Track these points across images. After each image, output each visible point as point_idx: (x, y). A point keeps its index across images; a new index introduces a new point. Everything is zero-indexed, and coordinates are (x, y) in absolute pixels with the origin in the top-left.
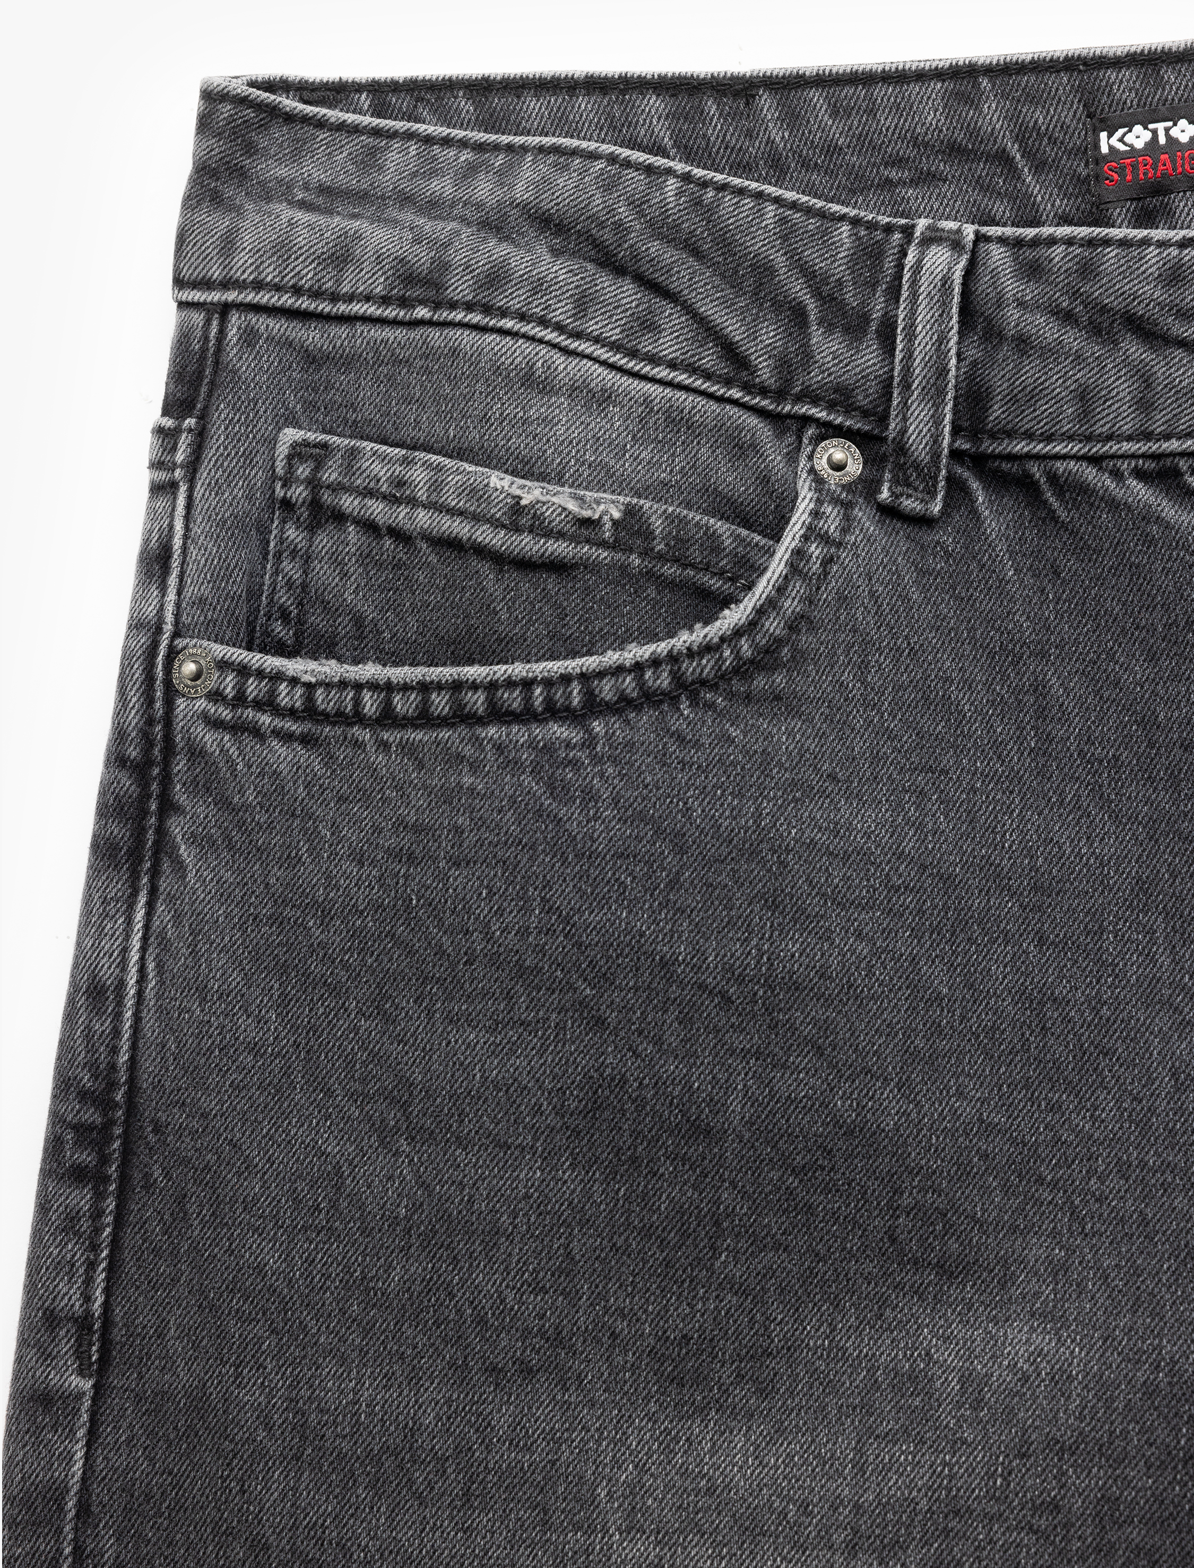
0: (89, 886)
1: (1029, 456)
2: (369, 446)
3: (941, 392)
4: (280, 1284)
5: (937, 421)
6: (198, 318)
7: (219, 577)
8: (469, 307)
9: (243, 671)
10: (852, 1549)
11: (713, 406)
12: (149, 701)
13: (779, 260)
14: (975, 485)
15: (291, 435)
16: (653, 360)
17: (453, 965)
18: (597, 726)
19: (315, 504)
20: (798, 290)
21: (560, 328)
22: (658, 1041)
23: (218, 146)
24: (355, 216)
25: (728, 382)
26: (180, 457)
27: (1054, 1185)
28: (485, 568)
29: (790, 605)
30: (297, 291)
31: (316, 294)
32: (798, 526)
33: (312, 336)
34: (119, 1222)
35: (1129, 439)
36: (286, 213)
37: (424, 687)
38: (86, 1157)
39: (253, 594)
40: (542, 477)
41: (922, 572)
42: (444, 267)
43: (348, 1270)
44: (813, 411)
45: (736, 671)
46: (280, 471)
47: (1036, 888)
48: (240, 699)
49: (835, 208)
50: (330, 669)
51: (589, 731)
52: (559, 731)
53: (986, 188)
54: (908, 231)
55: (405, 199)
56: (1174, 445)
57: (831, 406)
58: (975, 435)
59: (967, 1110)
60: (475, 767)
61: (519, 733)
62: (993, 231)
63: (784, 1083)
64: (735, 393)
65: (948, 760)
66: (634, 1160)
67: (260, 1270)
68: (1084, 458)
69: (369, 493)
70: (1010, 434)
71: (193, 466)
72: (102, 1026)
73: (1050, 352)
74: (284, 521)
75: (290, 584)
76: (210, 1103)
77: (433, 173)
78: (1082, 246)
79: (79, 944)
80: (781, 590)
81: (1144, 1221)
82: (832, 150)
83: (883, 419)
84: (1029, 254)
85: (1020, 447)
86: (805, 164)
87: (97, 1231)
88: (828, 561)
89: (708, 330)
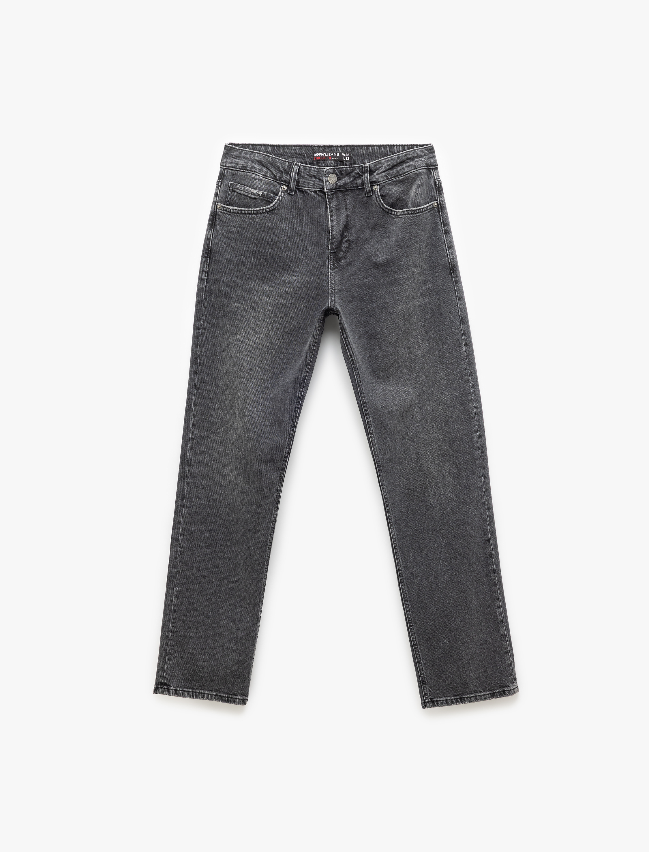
0: (207, 228)
2: (238, 184)
3: (295, 182)
4: (225, 269)
5: (294, 184)
6: (222, 169)
7: (222, 197)
8: (249, 171)
9: (224, 207)
10: (278, 297)
11: (272, 181)
12: (215, 209)
13: (280, 166)
14: (297, 191)
15: (231, 182)
16: (267, 176)
17: (243, 238)
18: (258, 215)
19: (232, 190)
20: (282, 170)
21: (258, 173)
22: (262, 247)
23: (226, 151)
24: (239, 159)
25: (274, 179)
26: (219, 184)
27: (299, 263)
28: (248, 198)
29: (277, 204)
30: (232, 167)
31: (234, 168)
32: (279, 195)
33: (233, 172)
34: (209, 262)
35: (313, 188)
36: (232, 158)
37: (242, 210)
38: (206, 255)
39: (226, 199)
40: (255, 189)
41: (291, 200)
42: (247, 166)
43: (231, 268)
44: (282, 183)
45: (272, 210)
46: (229, 186)
47: (299, 234)
48: (224, 210)
49: (287, 160)
50: (233, 208)
51: (257, 216)
52: (254, 216)
53: (302, 159)
54: (294, 163)
55: (244, 158)
56: (316, 189)
57: (284, 182)
58: (298, 186)
59: (291, 255)
60: (246, 219)
61: (250, 216)
62: (302, 164)
63: (274, 252)
64: (275, 180)
65: (292, 220)
66: (259, 258)
67: (223, 267)
68: (308, 190)
69: (238, 189)
70: (301, 186)
71: (221, 185)
72: (208, 242)
73: (306, 178)
74: (229, 191)
75: (229, 198)
76: (219, 251)
77: (247, 155)
78: (310, 167)
80: (277, 202)
81: (307, 267)
82: (287, 153)
83: (289, 184)
84: (305, 167)
85: (302, 188)
86: (284, 155)
87: (207, 263)
88: (282, 199)
89: (272, 173)
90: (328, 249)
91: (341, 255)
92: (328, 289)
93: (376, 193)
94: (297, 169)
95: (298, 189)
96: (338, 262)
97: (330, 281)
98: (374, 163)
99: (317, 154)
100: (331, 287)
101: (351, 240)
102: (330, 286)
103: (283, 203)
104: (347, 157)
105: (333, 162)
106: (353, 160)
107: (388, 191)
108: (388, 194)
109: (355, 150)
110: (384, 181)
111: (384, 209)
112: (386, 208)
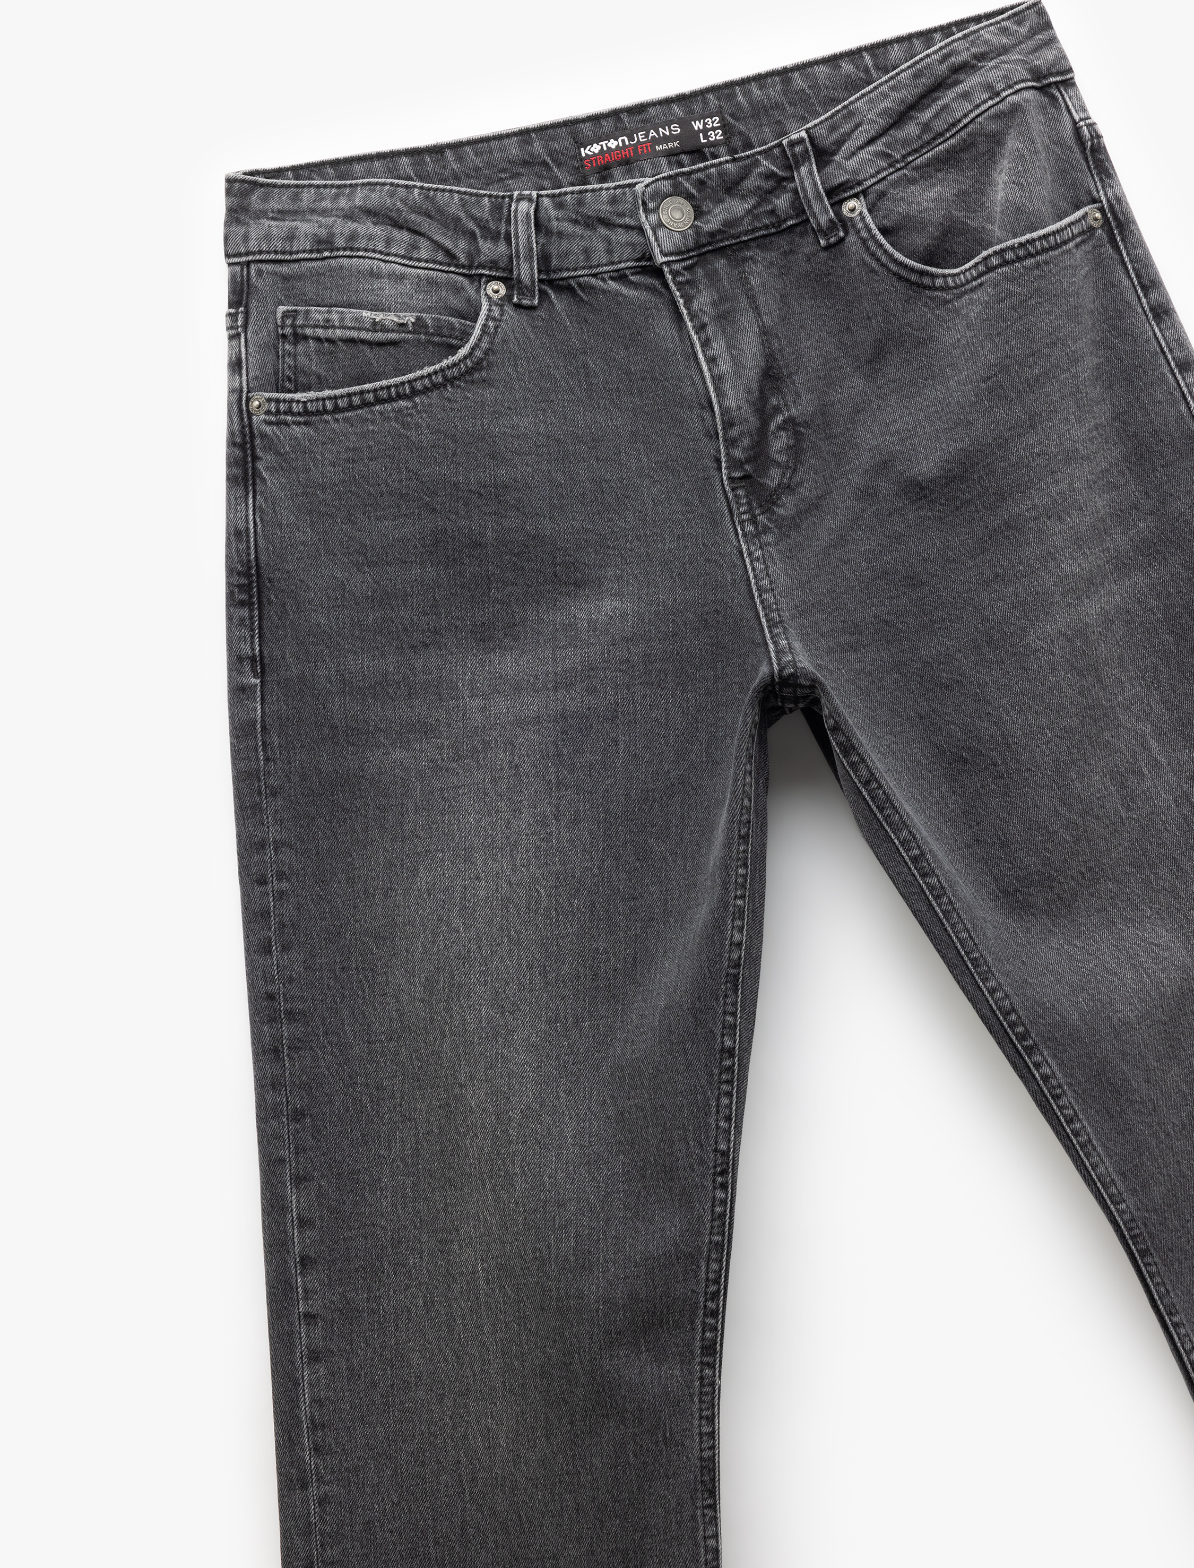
0: (228, 494)
1: (569, 278)
2: (313, 308)
3: (532, 257)
4: (327, 629)
5: (532, 269)
6: (238, 268)
7: (262, 366)
8: (345, 249)
9: (278, 401)
10: (556, 689)
11: (444, 275)
12: (242, 419)
13: (462, 215)
14: (550, 291)
15: (282, 309)
16: (419, 260)
17: (376, 498)
18: (417, 400)
19: (295, 334)
20: (471, 225)
21: (381, 252)
22: (457, 514)
23: (236, 200)
24: (294, 220)
25: (449, 265)
26: (240, 323)
27: (614, 548)
28: (366, 349)
29: (484, 345)
30: (276, 252)
31: (283, 253)
32: (483, 315)
33: (284, 269)
34: (260, 619)
35: (606, 265)
36: (267, 223)
37: (349, 395)
38: (244, 597)
39: (276, 373)
40: (382, 310)
41: (534, 327)
42: (332, 235)
43: (352, 619)
44: (484, 271)
45: (467, 372)
46: (279, 323)
47: (593, 440)
48: (278, 412)
49: (481, 192)
50: (312, 395)
51: (414, 402)
52: (403, 403)
53: (540, 176)
54: (511, 197)
55: (313, 211)
56: (623, 265)
57: (490, 269)
58: (547, 272)
59: (577, 525)
60: (373, 422)
61: (388, 407)
62: (544, 192)
63: (507, 523)
64: (453, 269)
65: (553, 397)
66: (454, 559)
67: (318, 625)
68: (590, 275)
69: (316, 326)
70: (561, 270)
71: (245, 326)
72: (242, 546)
73: (571, 236)
74: (284, 343)
75: (290, 367)
76: (290, 567)
77: (322, 199)
78: (577, 194)
79: (227, 518)
80: (480, 340)
81: (648, 555)
82: (477, 169)
83: (511, 271)
84: (558, 200)
85: (565, 274)
86: (468, 176)
87: (253, 624)
88: (496, 328)
89: (438, 246)
90: (720, 468)
91: (772, 480)
92: (751, 614)
93: (860, 225)
94: (528, 214)
95: (551, 283)
96: (769, 509)
97: (753, 581)
98: (826, 119)
99: (595, 145)
100: (762, 602)
101: (799, 420)
102: (758, 601)
103: (503, 340)
104: (714, 129)
105: (663, 161)
106: (740, 133)
107: (902, 208)
108: (907, 217)
109: (740, 98)
110: (880, 176)
111: (903, 273)
112: (912, 270)
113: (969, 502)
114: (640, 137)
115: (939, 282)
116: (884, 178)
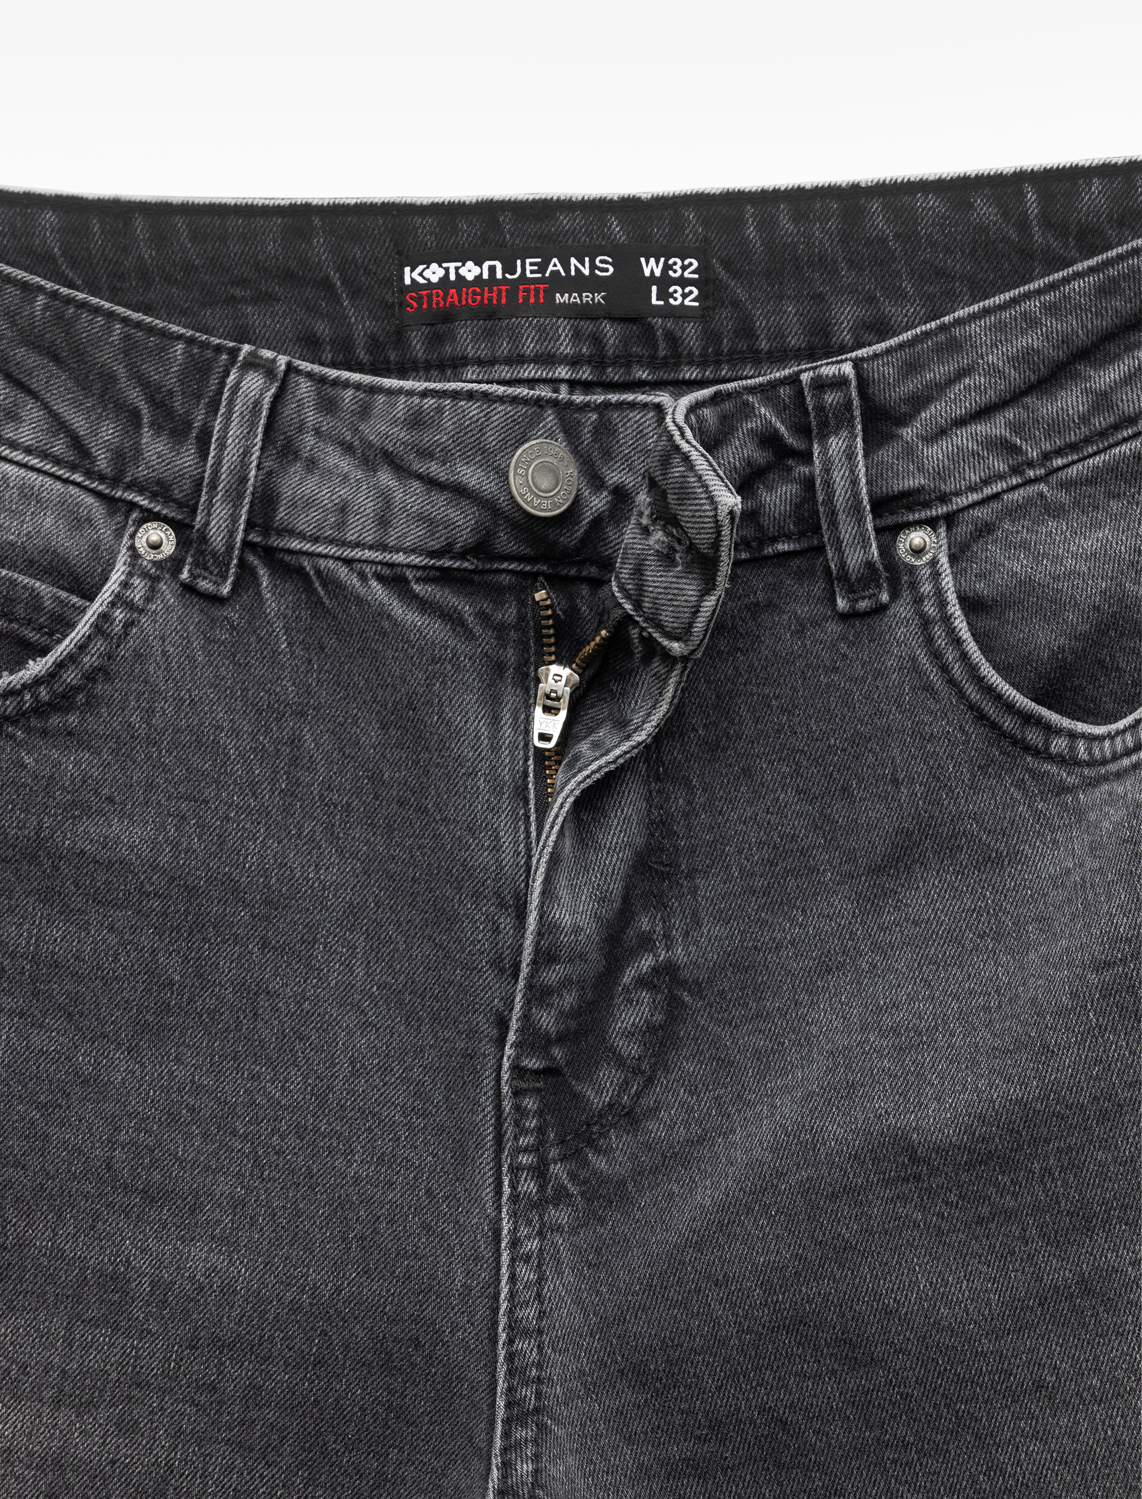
1: (301, 552)
3: (240, 494)
5: (234, 517)
11: (59, 485)
13: (121, 371)
14: (262, 571)
20: (136, 397)
25: (74, 468)
32: (108, 594)
35: (371, 548)
41: (209, 641)
44: (138, 499)
47: (267, 902)
49: (175, 328)
54: (234, 354)
56: (403, 557)
57: (154, 496)
58: (264, 531)
62: (305, 366)
64: (79, 478)
65: (209, 792)
68: (338, 559)
70: (290, 533)
73: (329, 473)
82: (187, 269)
83: (194, 511)
85: (295, 544)
88: (128, 625)
89: (60, 425)
90: (501, 1042)
91: (600, 1092)
92: (483, 1377)
93: (926, 588)
94: (256, 403)
95: (269, 554)
96: (578, 1151)
97: (504, 1306)
99: (435, 265)
100: (510, 1357)
101: (685, 974)
102: (502, 1354)
103: (138, 655)
104: (683, 282)
105: (564, 328)
106: (736, 304)
107: (1020, 565)
108: (1027, 584)
109: (751, 231)
110: (988, 491)
111: (990, 709)
112: (1010, 707)
113: (1009, 1215)
114: (529, 267)
115: (1059, 745)
116: (996, 496)
